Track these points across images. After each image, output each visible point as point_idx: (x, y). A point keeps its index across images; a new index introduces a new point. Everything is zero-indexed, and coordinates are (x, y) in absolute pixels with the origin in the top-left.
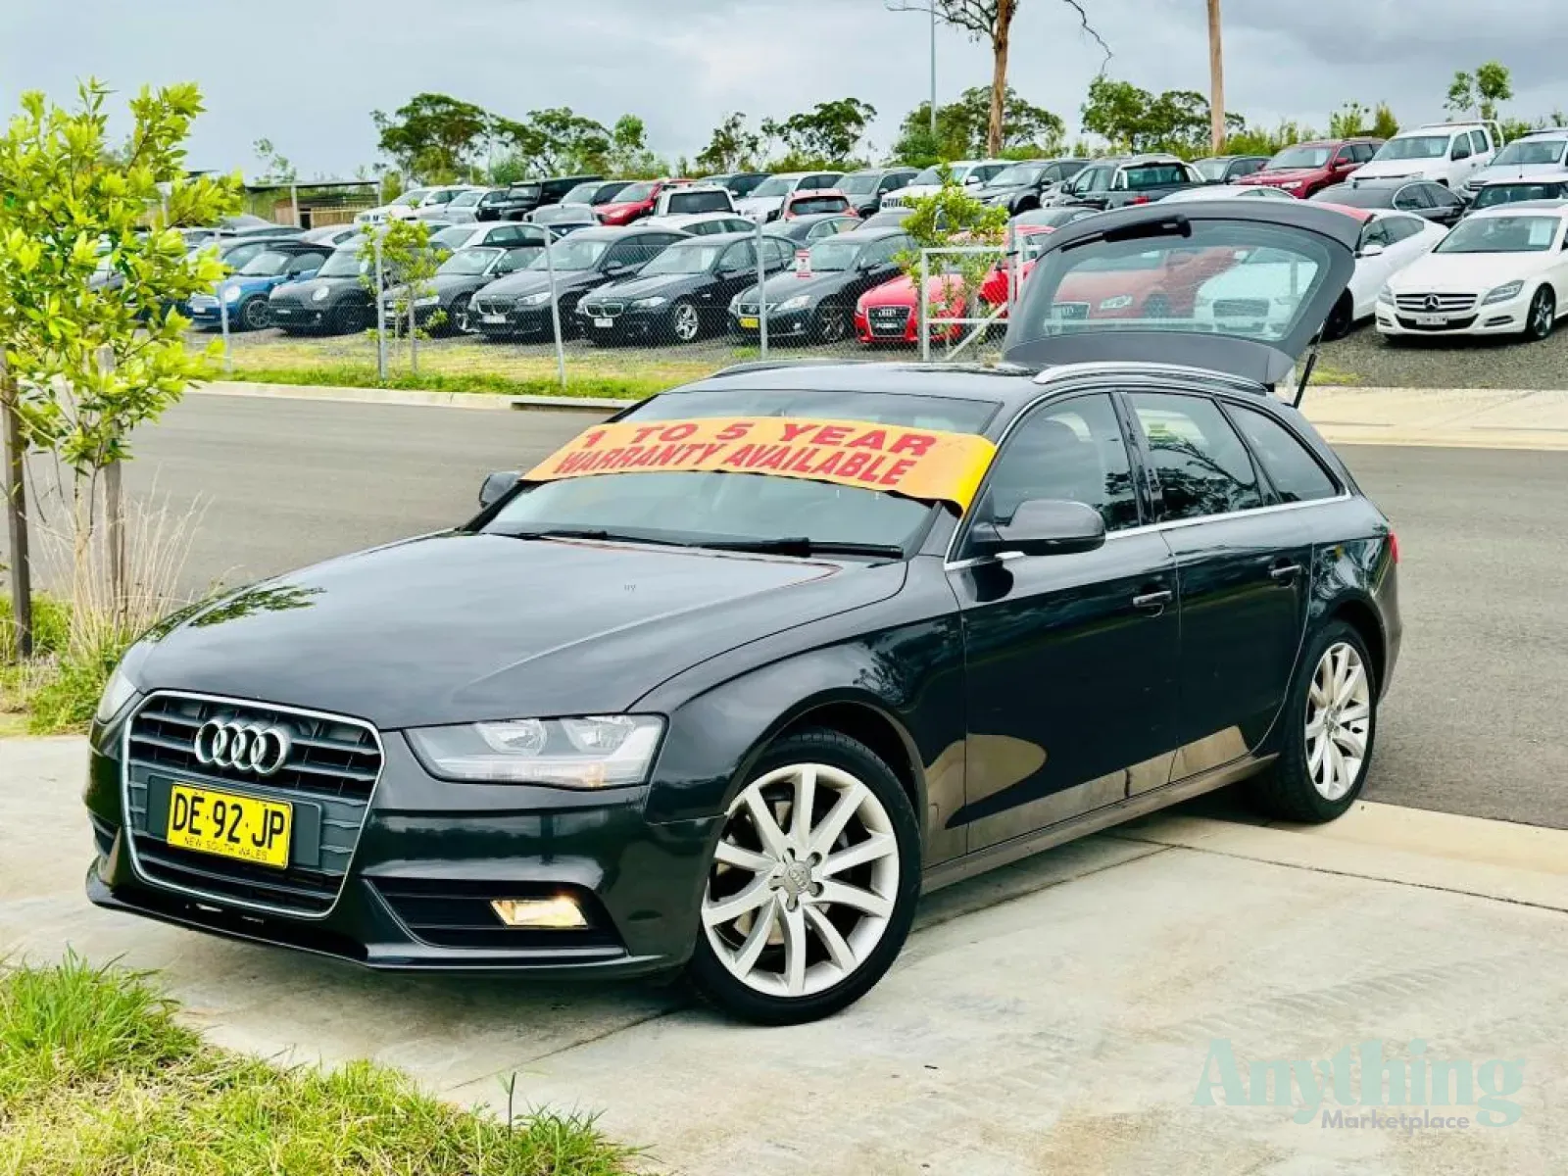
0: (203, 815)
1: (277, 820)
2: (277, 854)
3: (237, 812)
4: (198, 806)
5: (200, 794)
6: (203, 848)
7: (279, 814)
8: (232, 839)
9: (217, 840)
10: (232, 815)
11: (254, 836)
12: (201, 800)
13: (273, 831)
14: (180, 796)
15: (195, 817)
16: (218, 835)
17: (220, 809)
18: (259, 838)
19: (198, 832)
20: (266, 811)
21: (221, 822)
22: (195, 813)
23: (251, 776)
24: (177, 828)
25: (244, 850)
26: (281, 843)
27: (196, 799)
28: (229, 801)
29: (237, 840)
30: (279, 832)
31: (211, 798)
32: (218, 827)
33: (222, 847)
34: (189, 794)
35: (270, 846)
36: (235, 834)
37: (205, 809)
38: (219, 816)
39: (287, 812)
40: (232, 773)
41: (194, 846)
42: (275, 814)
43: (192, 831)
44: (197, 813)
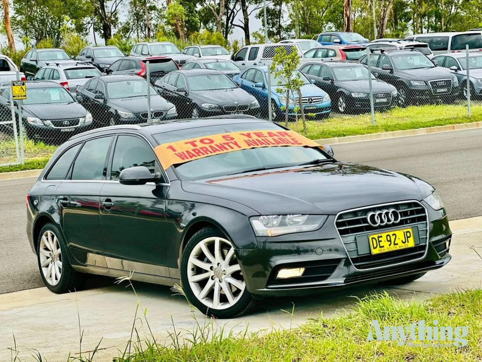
0: (383, 241)
1: (408, 234)
2: (411, 244)
3: (394, 236)
4: (380, 239)
5: (380, 235)
6: (386, 251)
7: (409, 232)
8: (395, 244)
9: (390, 247)
10: (393, 238)
11: (402, 241)
12: (381, 237)
13: (408, 237)
14: (373, 238)
15: (380, 243)
16: (390, 245)
17: (388, 237)
18: (404, 241)
19: (383, 247)
20: (404, 232)
21: (390, 241)
22: (380, 241)
23: (394, 225)
24: (375, 248)
25: (401, 246)
26: (411, 240)
27: (378, 237)
28: (391, 234)
29: (397, 244)
30: (410, 237)
31: (384, 235)
32: (389, 243)
33: (393, 248)
34: (376, 236)
35: (408, 242)
36: (396, 243)
37: (384, 239)
38: (389, 239)
39: (410, 230)
40: (387, 226)
41: (383, 251)
42: (407, 232)
43: (380, 247)
44: (381, 241)
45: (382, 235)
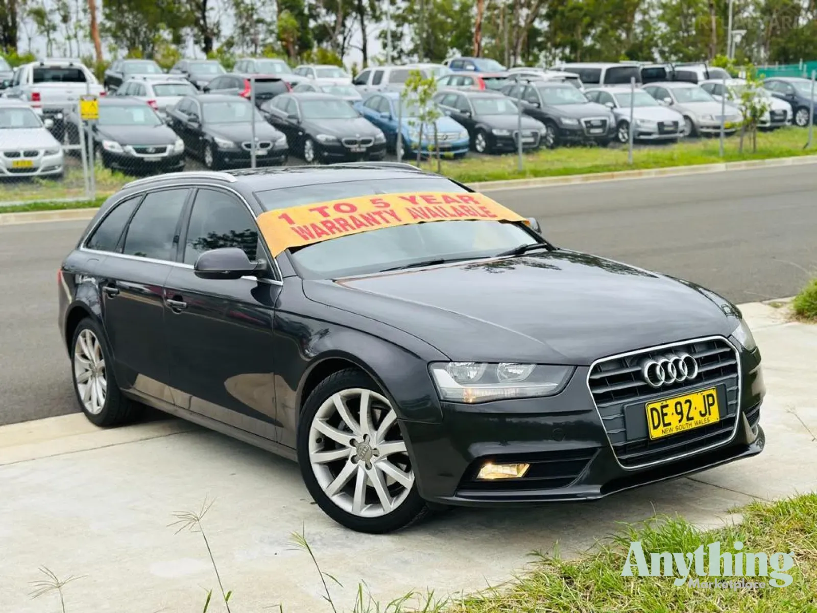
0: (669, 414)
1: (710, 398)
2: (714, 416)
3: (688, 404)
4: (665, 410)
5: (665, 403)
6: (675, 431)
7: (711, 395)
8: (689, 419)
9: (681, 423)
10: (686, 407)
11: (700, 412)
12: (667, 406)
13: (710, 405)
14: (652, 410)
15: (665, 417)
16: (680, 421)
17: (678, 406)
18: (703, 412)
19: (669, 424)
20: (704, 396)
21: (681, 413)
22: (664, 415)
23: (687, 382)
24: (655, 428)
25: (698, 421)
26: (715, 409)
27: (662, 407)
28: (682, 400)
29: (692, 419)
30: (712, 404)
31: (671, 403)
32: (680, 417)
33: (686, 426)
34: (658, 406)
35: (710, 414)
36: (690, 416)
37: (670, 410)
38: (679, 410)
39: (713, 392)
40: (676, 385)
41: (669, 433)
42: (708, 396)
43: (665, 425)
44: (666, 414)
45: (668, 402)
